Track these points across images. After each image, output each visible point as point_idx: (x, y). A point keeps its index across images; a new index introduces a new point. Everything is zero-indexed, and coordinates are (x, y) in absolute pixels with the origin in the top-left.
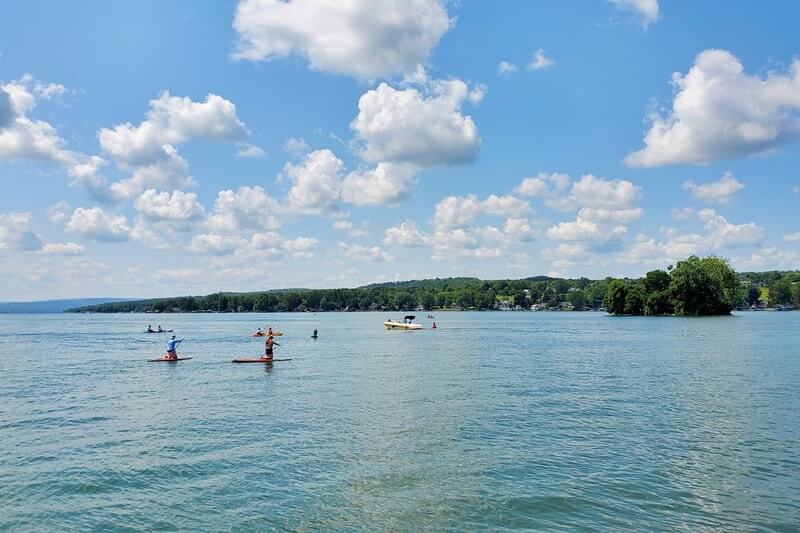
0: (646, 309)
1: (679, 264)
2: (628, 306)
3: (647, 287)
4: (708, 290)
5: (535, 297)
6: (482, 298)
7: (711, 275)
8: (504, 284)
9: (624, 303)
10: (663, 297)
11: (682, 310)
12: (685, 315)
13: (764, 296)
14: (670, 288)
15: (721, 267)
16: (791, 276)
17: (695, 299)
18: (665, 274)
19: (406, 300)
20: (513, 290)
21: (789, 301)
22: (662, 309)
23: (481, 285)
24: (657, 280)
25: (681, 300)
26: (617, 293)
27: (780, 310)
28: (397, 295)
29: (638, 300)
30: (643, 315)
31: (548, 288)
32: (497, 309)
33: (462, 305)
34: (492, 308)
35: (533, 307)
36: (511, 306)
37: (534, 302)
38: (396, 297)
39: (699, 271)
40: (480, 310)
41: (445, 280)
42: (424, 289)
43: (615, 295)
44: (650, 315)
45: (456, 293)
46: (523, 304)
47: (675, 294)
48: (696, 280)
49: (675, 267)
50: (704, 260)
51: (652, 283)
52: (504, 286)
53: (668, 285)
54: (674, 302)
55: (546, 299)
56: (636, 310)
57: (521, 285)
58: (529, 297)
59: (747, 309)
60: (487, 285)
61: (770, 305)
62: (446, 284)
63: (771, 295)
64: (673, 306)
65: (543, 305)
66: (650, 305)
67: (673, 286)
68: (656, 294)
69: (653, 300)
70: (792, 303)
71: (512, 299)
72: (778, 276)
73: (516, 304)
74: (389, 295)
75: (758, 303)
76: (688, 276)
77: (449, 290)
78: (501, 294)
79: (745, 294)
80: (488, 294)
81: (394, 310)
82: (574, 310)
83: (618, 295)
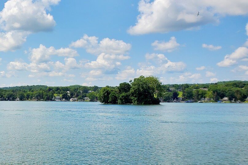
0: (119, 101)
1: (135, 80)
2: (110, 100)
3: (120, 90)
4: (149, 92)
5: (72, 95)
6: (47, 95)
7: (150, 85)
8: (58, 89)
9: (108, 98)
10: (127, 96)
11: (136, 102)
12: (138, 104)
13: (180, 96)
14: (131, 91)
15: (155, 81)
16: (194, 86)
17: (142, 97)
18: (129, 85)
19: (11, 96)
20: (62, 91)
21: (192, 98)
22: (126, 101)
23: (47, 89)
24: (125, 87)
25: (135, 97)
26: (105, 93)
27: (188, 102)
28: (7, 93)
29: (115, 97)
30: (117, 104)
31: (78, 91)
32: (54, 100)
33: (37, 98)
34: (51, 100)
35: (71, 100)
36: (60, 99)
37: (71, 98)
38: (6, 95)
39: (144, 83)
40: (46, 101)
41: (31, 86)
42: (20, 91)
43: (104, 94)
44: (121, 104)
45: (35, 92)
46: (66, 98)
47: (133, 94)
48: (143, 87)
49: (133, 81)
50: (147, 78)
51: (122, 89)
52: (58, 90)
53: (129, 90)
54: (132, 98)
55: (77, 96)
56: (114, 102)
57: (66, 89)
58: (69, 95)
59: (172, 102)
60: (50, 89)
61: (183, 100)
62: (31, 88)
63: (184, 95)
64: (132, 100)
65: (76, 99)
66: (121, 99)
67: (132, 90)
68: (124, 94)
69: (122, 97)
70: (193, 99)
71: (61, 95)
72: (187, 86)
73: (63, 98)
74: (3, 93)
75: (177, 99)
76: (139, 85)
77: (32, 91)
78: (57, 93)
79: (171, 94)
80: (50, 93)
81: (6, 100)
82: (90, 101)
83: (106, 94)
